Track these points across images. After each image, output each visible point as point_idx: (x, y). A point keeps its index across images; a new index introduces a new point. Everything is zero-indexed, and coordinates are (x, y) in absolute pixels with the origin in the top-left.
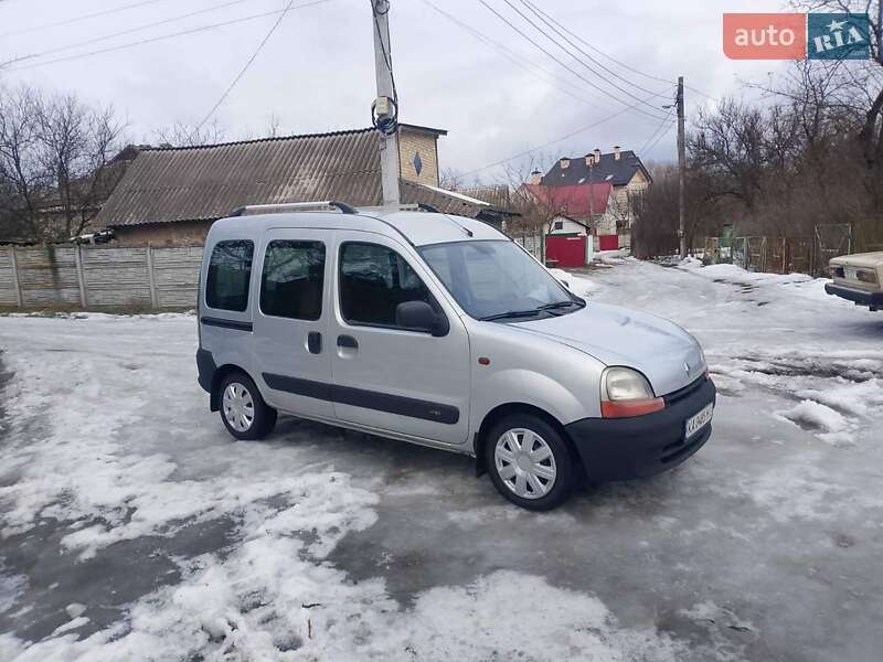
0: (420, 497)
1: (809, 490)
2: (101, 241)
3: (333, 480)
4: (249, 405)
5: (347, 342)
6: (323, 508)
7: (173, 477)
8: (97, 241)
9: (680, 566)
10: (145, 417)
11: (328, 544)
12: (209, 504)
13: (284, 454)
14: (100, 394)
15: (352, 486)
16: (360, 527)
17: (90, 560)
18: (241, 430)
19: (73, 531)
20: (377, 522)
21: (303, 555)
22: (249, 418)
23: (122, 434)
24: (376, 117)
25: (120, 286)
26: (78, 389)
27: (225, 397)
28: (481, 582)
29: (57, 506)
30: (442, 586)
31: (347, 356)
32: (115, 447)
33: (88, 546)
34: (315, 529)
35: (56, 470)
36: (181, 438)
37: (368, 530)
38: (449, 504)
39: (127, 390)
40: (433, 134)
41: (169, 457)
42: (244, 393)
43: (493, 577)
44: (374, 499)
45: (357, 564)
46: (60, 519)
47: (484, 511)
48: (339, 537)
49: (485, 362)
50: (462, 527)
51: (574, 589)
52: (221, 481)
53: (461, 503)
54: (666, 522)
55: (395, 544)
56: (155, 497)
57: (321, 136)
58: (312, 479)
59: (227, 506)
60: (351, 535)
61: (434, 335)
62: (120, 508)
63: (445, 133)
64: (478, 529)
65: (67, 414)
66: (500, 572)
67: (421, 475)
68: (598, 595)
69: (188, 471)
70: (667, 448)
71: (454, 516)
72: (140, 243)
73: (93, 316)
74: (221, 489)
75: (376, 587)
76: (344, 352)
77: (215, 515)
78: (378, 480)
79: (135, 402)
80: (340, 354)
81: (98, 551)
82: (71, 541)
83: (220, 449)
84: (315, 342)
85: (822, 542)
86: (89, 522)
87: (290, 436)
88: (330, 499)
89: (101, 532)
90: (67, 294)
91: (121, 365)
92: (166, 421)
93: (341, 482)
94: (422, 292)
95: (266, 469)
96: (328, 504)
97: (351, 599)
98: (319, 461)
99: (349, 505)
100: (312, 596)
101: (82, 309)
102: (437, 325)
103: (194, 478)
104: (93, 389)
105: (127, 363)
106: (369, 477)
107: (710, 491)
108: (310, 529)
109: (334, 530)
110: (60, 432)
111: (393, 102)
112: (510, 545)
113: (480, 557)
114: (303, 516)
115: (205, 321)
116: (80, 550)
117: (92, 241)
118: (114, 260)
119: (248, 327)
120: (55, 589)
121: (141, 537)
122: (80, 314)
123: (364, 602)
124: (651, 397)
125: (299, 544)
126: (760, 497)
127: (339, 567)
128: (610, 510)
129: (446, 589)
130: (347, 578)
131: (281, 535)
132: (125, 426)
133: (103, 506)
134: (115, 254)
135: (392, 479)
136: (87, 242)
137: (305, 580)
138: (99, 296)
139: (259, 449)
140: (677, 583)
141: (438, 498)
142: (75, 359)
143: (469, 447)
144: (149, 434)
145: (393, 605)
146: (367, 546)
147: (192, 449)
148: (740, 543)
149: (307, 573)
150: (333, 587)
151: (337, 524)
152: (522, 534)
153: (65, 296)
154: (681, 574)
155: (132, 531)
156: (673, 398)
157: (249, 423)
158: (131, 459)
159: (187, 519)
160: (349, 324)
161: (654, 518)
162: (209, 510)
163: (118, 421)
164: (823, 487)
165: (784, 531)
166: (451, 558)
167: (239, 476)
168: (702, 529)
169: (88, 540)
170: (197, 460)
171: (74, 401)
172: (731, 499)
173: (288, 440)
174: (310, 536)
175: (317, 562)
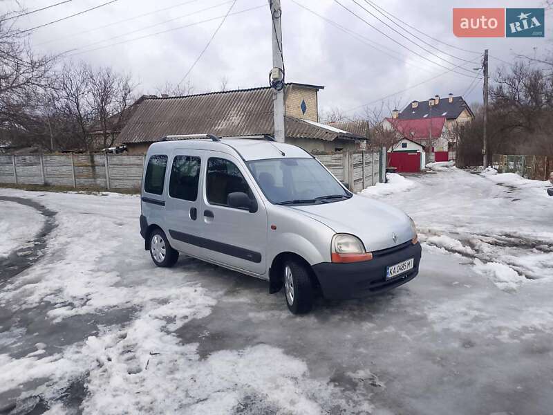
0: (240, 303)
1: (465, 314)
2: (119, 151)
3: (196, 291)
4: (163, 248)
5: (208, 214)
6: (184, 305)
7: (117, 285)
8: (117, 151)
9: (362, 350)
10: (116, 252)
11: (179, 324)
12: (128, 300)
13: (178, 275)
14: (98, 239)
15: (205, 295)
16: (199, 317)
17: (58, 323)
18: (159, 261)
19: (56, 308)
20: (210, 315)
21: (163, 329)
22: (163, 255)
23: (100, 260)
24: (272, 80)
25: (128, 178)
26: (87, 235)
27: (152, 243)
28: (248, 349)
29: (53, 296)
30: (227, 349)
31: (209, 222)
32: (93, 267)
33: (59, 316)
34: (175, 316)
35: (59, 278)
36: (130, 264)
37: (204, 319)
38: (253, 308)
39: (113, 237)
40: (315, 89)
41: (118, 274)
42: (161, 241)
43: (256, 347)
44: (213, 303)
45: (188, 336)
46: (52, 303)
47: (269, 314)
48: (186, 321)
49: (273, 228)
50: (254, 321)
51: (296, 356)
52: (139, 288)
53: (259, 307)
54: (367, 325)
55: (215, 327)
56: (102, 294)
57: (245, 91)
58: (185, 290)
59: (136, 301)
60: (194, 320)
61: (250, 212)
62: (82, 299)
63: (322, 88)
64: (262, 323)
65: (76, 249)
66: (261, 345)
67: (246, 291)
68: (307, 361)
69: (125, 282)
70: (373, 283)
71: (251, 315)
72: (140, 153)
73: (112, 195)
74: (138, 292)
75: (193, 348)
76: (207, 220)
77: (129, 305)
78: (221, 293)
79: (115, 243)
80: (205, 221)
81: (63, 319)
82: (51, 313)
83: (146, 271)
84: (194, 213)
85: (453, 344)
86: (64, 304)
87: (187, 266)
88: (190, 301)
89: (68, 309)
90: (99, 181)
91: (115, 223)
92: (126, 255)
93: (199, 292)
94: (245, 188)
95: (165, 283)
96: (188, 304)
97: (177, 353)
98: (195, 281)
99: (199, 304)
100: (157, 349)
101: (106, 190)
102: (252, 206)
103: (126, 286)
104: (94, 236)
105: (119, 222)
106: (217, 291)
107: (405, 311)
108: (173, 316)
109: (186, 317)
110: (69, 258)
111: (282, 71)
112: (275, 332)
113: (255, 337)
114: (172, 309)
115: (144, 199)
116: (55, 318)
117: (114, 152)
118: (124, 163)
119: (162, 204)
120: (37, 336)
121: (87, 314)
122: (104, 193)
123: (182, 354)
124: (364, 252)
125: (164, 323)
126: (432, 316)
127: (178, 337)
128: (340, 317)
129: (228, 351)
130: (180, 342)
131: (157, 318)
132: (104, 256)
133: (75, 297)
134: (126, 159)
135: (230, 293)
136: (112, 152)
137: (157, 341)
138: (116, 184)
139: (166, 272)
140: (355, 358)
141: (248, 304)
142: (93, 218)
143: (267, 277)
144: (114, 261)
145: (197, 357)
146: (200, 326)
147: (132, 271)
148: (405, 340)
149: (160, 338)
150: (171, 346)
151: (187, 315)
152: (284, 326)
153: (98, 182)
154: (360, 354)
155: (83, 311)
156: (378, 254)
157: (163, 258)
158: (100, 273)
159: (114, 306)
160: (211, 204)
161: (363, 323)
162: (127, 303)
163: (102, 253)
164: (477, 313)
165: (435, 336)
166: (240, 336)
167: (150, 286)
168: (386, 331)
169: (59, 313)
170: (132, 277)
171: (82, 241)
172: (416, 316)
173: (184, 268)
174: (170, 320)
175: (168, 333)
